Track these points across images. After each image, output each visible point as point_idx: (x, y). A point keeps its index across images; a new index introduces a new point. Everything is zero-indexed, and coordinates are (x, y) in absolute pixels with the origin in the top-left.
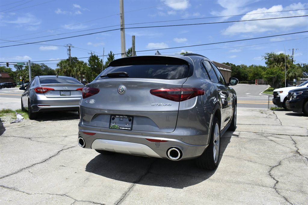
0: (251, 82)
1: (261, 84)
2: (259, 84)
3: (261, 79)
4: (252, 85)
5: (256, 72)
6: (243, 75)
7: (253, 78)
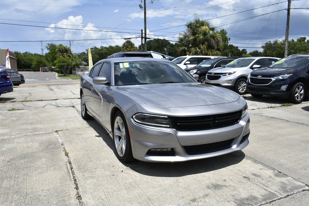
0: (36, 70)
2: (44, 71)
3: (45, 67)
7: (37, 66)
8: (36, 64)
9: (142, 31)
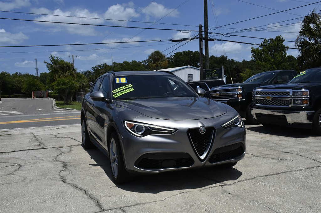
0: (27, 95)
1: (39, 97)
2: (36, 98)
3: (39, 91)
4: (28, 99)
5: (32, 83)
6: (10, 86)
7: (28, 90)
8: (26, 88)
9: (201, 27)
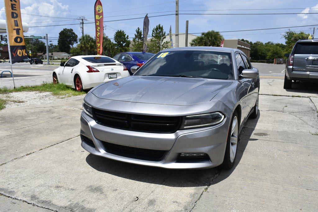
0: (270, 61)
2: (278, 64)
3: (280, 59)
5: (275, 51)
7: (272, 57)
8: (270, 55)
